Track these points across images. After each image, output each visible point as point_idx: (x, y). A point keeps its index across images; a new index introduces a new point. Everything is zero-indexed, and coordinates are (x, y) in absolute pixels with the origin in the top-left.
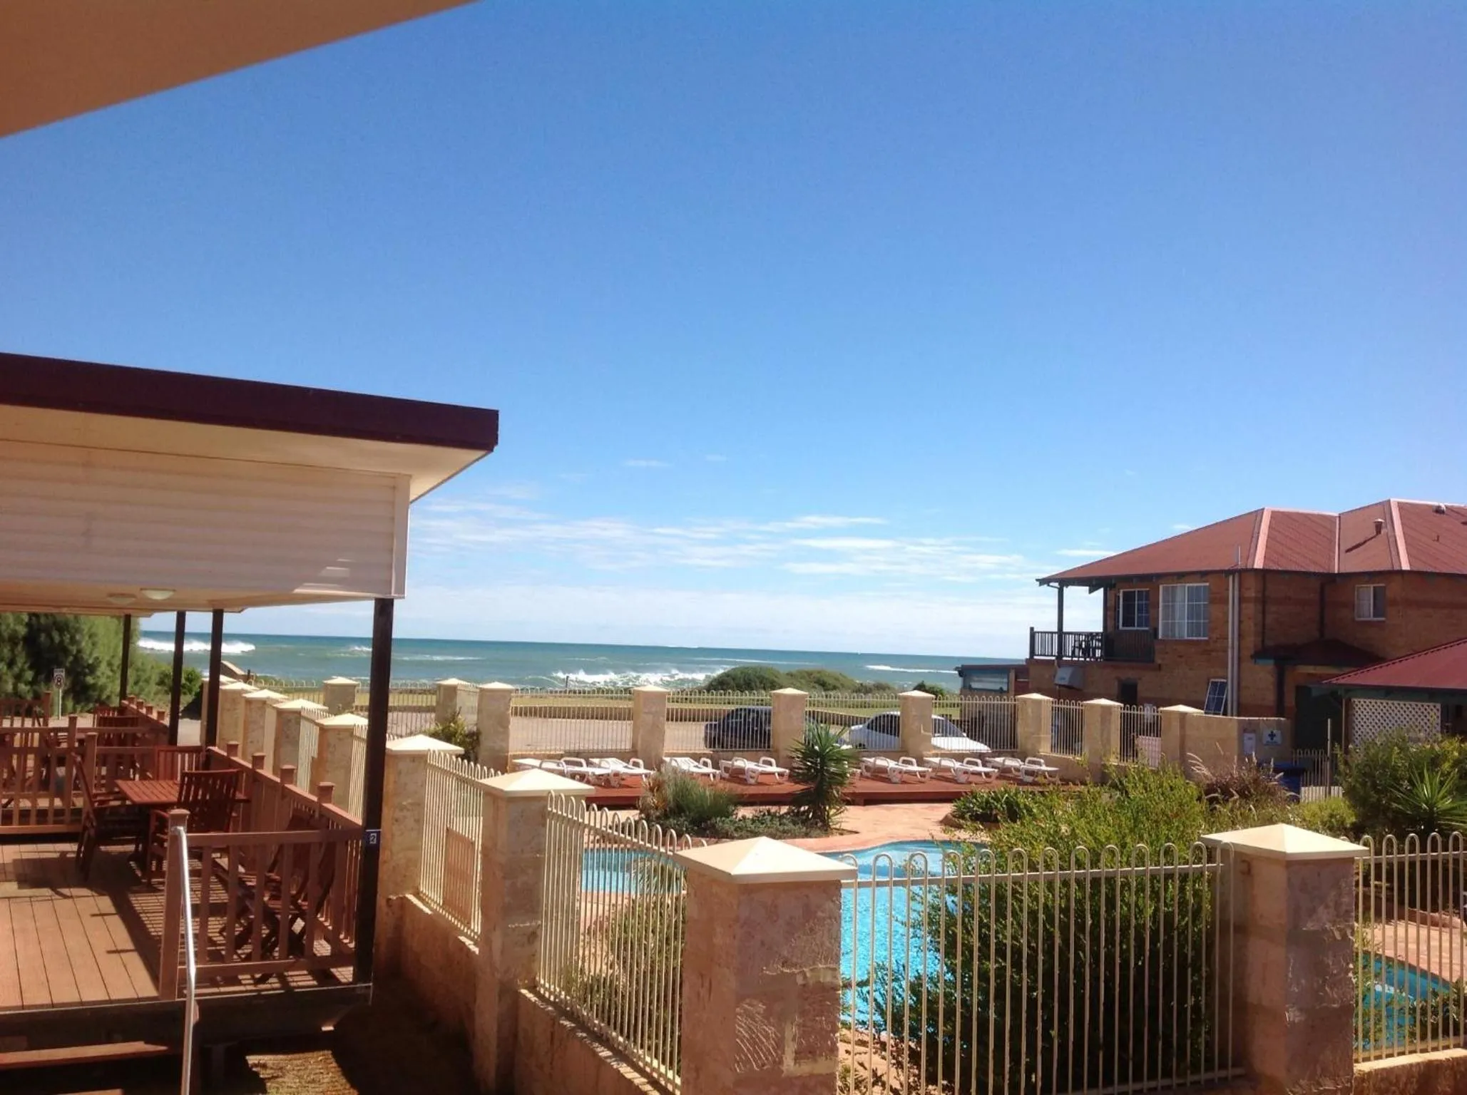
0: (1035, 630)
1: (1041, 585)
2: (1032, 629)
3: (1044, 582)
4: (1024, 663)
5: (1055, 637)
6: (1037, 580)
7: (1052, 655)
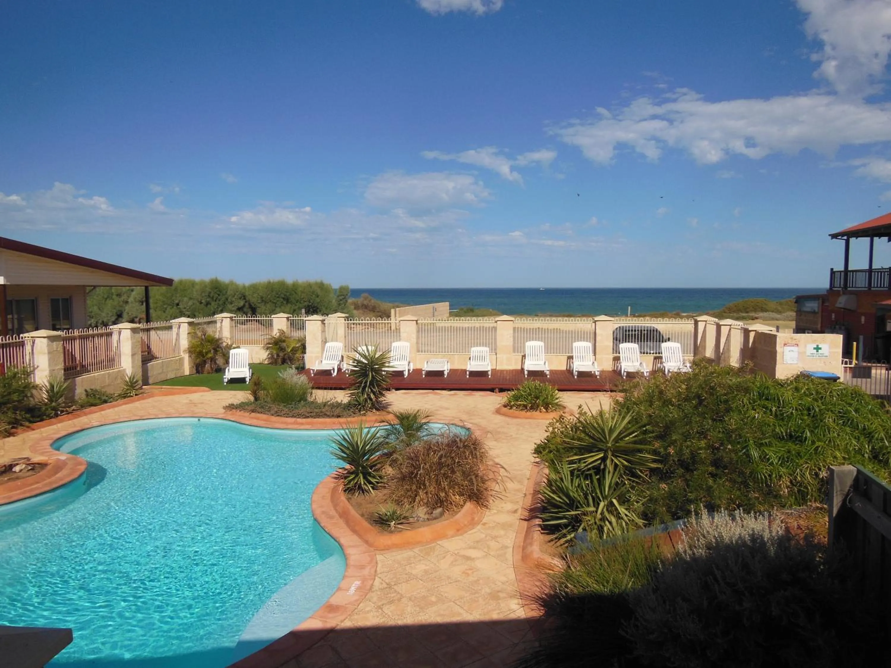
0: (834, 270)
1: (832, 238)
2: (832, 269)
3: (834, 236)
4: (826, 293)
5: (843, 274)
6: (830, 235)
7: (840, 287)
